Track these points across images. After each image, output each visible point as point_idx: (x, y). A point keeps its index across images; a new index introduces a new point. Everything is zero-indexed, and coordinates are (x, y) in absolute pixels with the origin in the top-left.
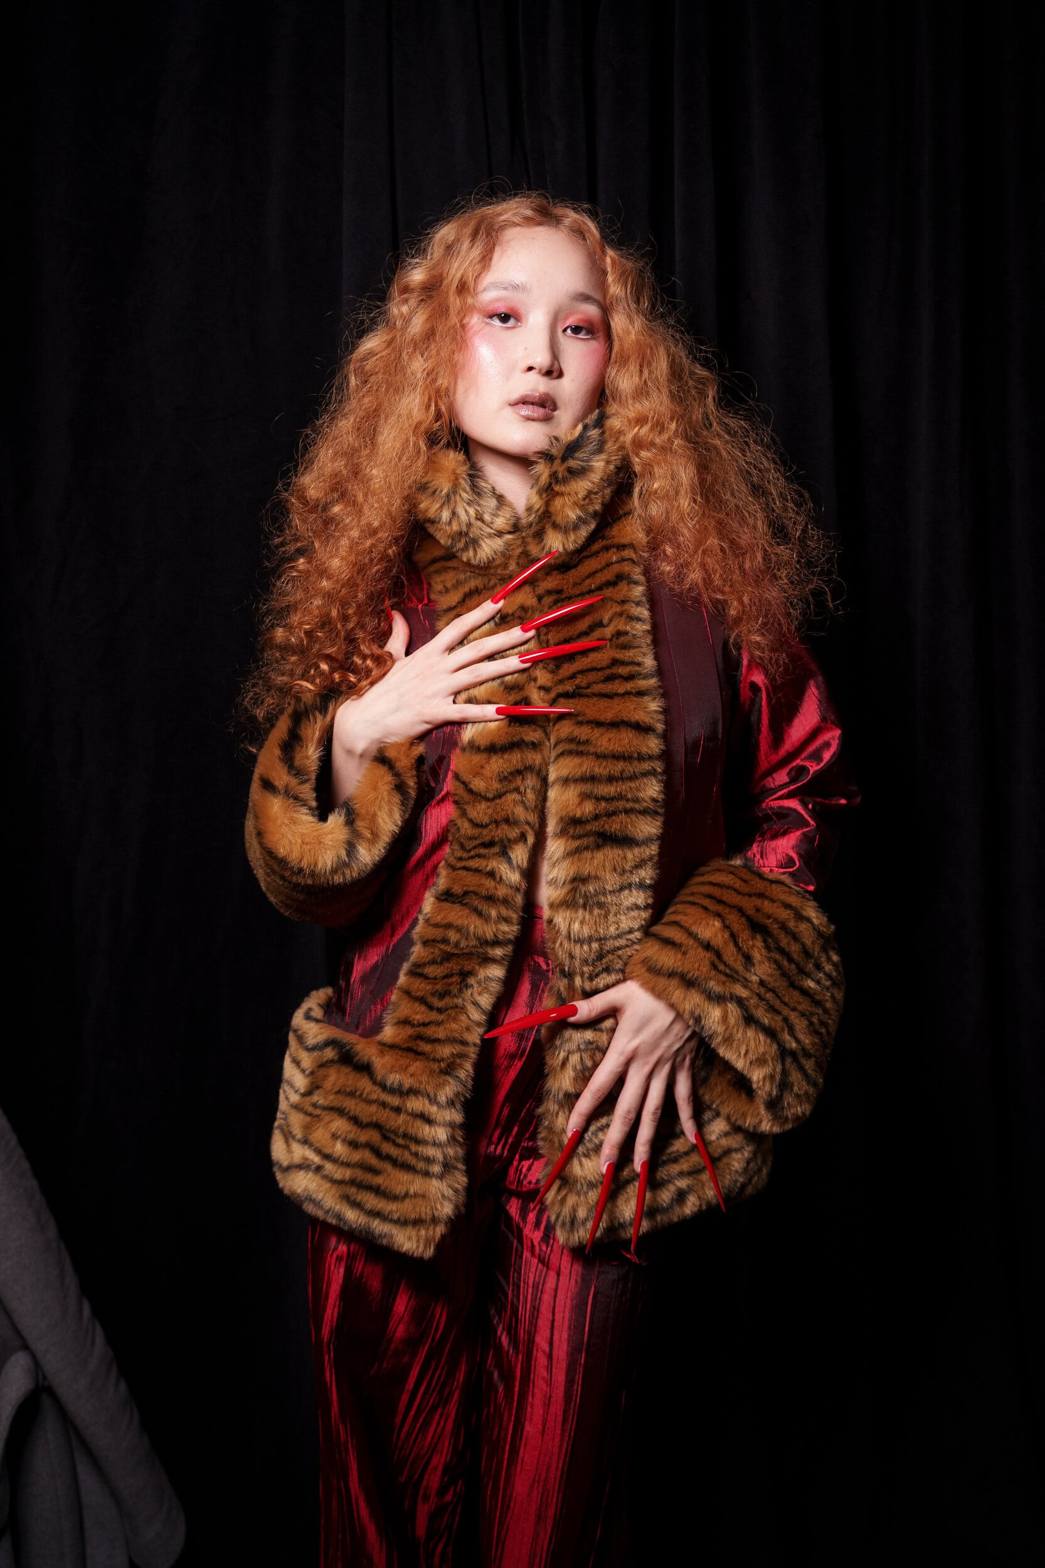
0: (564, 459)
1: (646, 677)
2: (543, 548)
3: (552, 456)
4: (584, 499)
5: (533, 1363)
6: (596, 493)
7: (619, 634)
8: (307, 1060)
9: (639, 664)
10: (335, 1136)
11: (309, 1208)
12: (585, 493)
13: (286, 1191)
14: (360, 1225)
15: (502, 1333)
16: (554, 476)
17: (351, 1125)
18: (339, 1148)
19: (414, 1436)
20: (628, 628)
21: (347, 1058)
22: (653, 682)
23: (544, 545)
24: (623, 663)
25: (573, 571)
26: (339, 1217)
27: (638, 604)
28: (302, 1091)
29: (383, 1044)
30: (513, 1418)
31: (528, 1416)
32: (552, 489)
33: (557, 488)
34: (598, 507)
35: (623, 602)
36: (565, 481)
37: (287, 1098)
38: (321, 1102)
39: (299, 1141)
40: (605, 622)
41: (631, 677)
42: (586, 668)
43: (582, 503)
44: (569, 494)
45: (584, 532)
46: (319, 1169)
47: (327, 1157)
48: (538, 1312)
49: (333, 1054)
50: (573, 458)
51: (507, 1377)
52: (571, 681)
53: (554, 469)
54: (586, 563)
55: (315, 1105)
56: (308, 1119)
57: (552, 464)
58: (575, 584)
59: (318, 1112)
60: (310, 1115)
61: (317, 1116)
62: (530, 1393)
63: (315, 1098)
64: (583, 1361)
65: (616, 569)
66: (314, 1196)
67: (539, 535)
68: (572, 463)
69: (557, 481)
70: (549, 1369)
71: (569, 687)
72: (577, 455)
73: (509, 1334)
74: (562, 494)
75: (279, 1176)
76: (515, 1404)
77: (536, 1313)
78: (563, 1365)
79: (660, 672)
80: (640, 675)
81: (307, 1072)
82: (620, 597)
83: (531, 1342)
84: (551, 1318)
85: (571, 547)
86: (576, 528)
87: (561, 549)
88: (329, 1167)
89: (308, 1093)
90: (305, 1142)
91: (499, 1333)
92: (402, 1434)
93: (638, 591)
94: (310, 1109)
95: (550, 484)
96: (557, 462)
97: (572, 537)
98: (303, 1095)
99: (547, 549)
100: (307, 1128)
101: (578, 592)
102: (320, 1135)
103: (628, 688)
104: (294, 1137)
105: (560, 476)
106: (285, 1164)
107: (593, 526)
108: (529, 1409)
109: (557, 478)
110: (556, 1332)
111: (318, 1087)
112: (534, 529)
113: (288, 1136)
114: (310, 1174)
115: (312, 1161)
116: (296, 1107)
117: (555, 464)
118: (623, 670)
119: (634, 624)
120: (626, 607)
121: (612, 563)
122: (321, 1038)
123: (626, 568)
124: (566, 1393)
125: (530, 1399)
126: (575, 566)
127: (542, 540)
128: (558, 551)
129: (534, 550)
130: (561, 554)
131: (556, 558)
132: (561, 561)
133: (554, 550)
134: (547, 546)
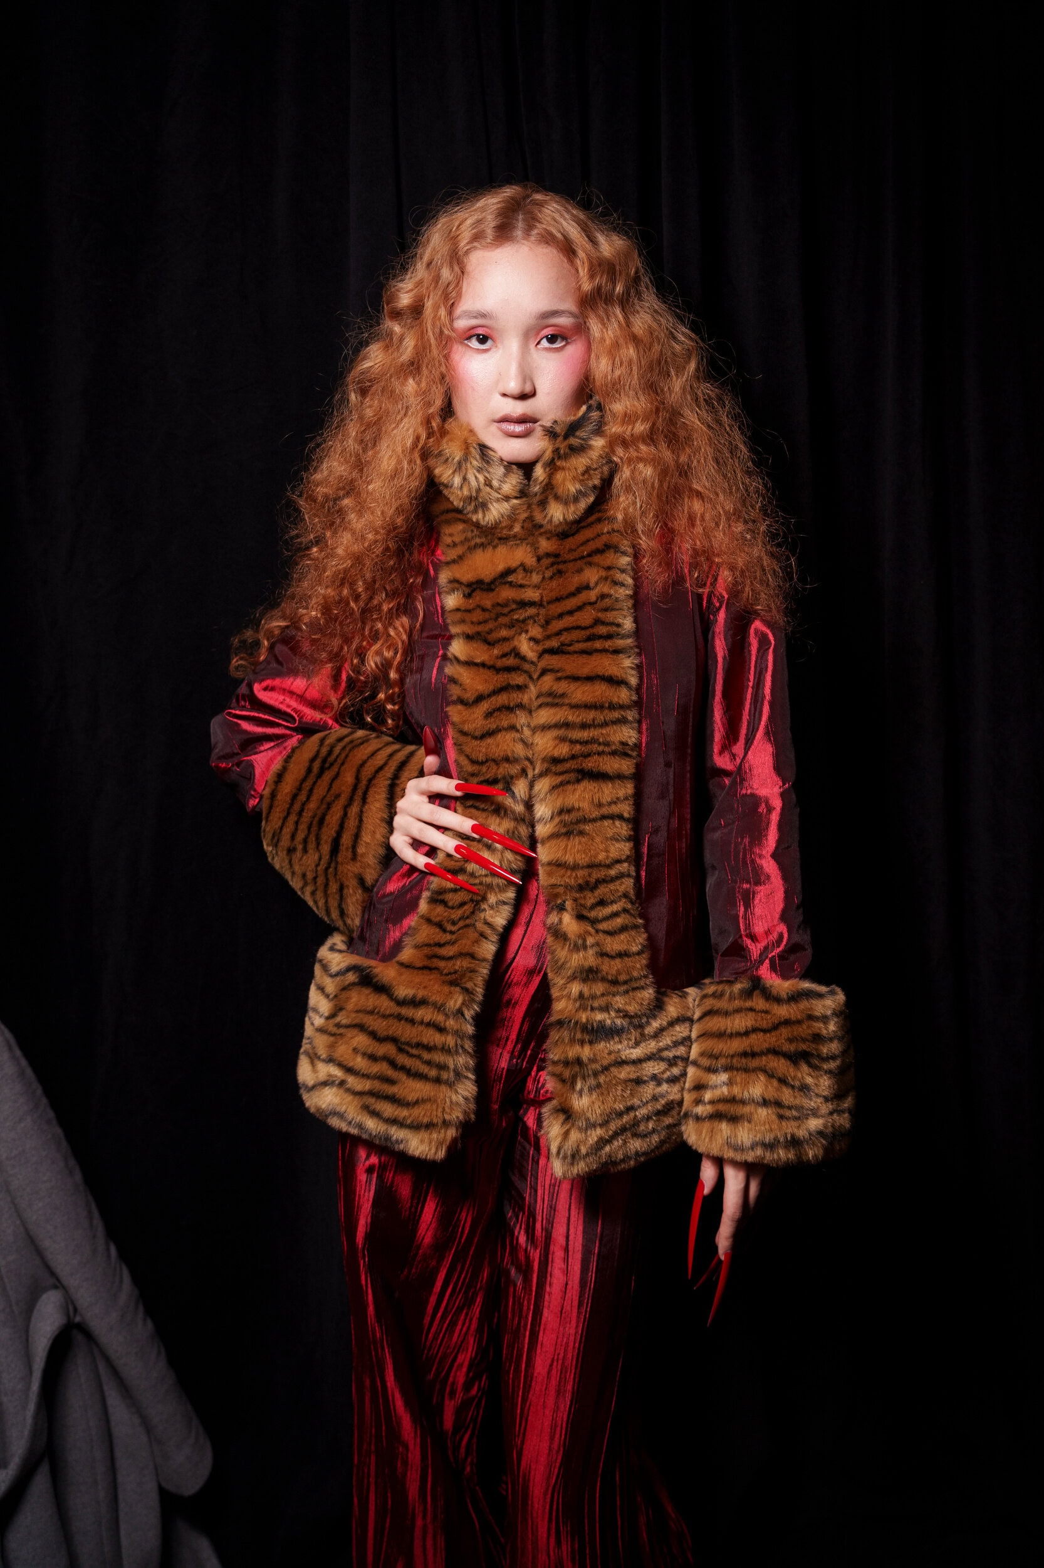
0: (566, 437)
1: (623, 637)
2: (545, 517)
3: (556, 433)
4: (583, 474)
5: (550, 1256)
6: (595, 469)
7: (603, 596)
8: (331, 986)
9: (618, 625)
10: (355, 1050)
11: (334, 1122)
12: (584, 468)
13: (312, 1110)
14: (379, 1133)
15: (519, 1233)
16: (556, 453)
17: (370, 1040)
18: (360, 1062)
19: (441, 1335)
20: (612, 592)
21: (367, 980)
22: (629, 641)
23: (547, 514)
24: (603, 623)
25: (571, 539)
26: (360, 1126)
27: (623, 571)
28: (326, 1014)
29: (401, 964)
30: (532, 1307)
31: (546, 1304)
32: (555, 464)
33: (559, 464)
34: (597, 482)
35: (609, 568)
36: (566, 457)
37: (312, 1024)
38: (344, 1022)
39: (324, 1061)
40: (592, 585)
41: (609, 637)
42: (571, 625)
43: (581, 478)
44: (569, 469)
45: (583, 505)
46: (342, 1083)
47: (349, 1070)
48: (555, 1210)
49: (354, 977)
50: (573, 435)
51: (526, 1271)
52: (557, 637)
53: (557, 445)
54: (582, 533)
55: (338, 1025)
56: (332, 1039)
57: (555, 443)
58: (571, 550)
59: (342, 1030)
60: (334, 1035)
61: (341, 1034)
62: (548, 1282)
63: (338, 1019)
64: (596, 1251)
65: (604, 538)
66: (338, 1109)
67: (543, 504)
68: (573, 441)
69: (559, 458)
70: (566, 1259)
71: (554, 643)
72: (578, 433)
73: (527, 1232)
74: (563, 469)
75: (305, 1096)
76: (534, 1294)
77: (553, 1212)
78: (579, 1256)
79: (637, 633)
80: (618, 635)
81: (331, 997)
82: (608, 563)
83: (548, 1238)
84: (567, 1215)
85: (571, 517)
86: (576, 500)
87: (561, 518)
88: (351, 1080)
89: (332, 1016)
90: (330, 1060)
91: (516, 1233)
92: (430, 1335)
93: (625, 560)
94: (334, 1030)
95: (553, 459)
96: (561, 438)
97: (572, 508)
98: (328, 1018)
99: (548, 518)
100: (332, 1046)
101: (572, 558)
102: (343, 1051)
103: (607, 646)
104: (319, 1058)
105: (562, 452)
106: (311, 1083)
107: (592, 499)
108: (547, 1296)
109: (559, 453)
110: (571, 1227)
111: (341, 1009)
112: (538, 498)
113: (314, 1058)
114: (334, 1089)
115: (336, 1076)
116: (321, 1030)
117: (557, 441)
118: (603, 630)
119: (617, 588)
120: (611, 572)
121: (602, 534)
122: (343, 965)
123: (616, 538)
124: (580, 1283)
125: (548, 1289)
126: (573, 535)
127: (545, 509)
128: (559, 520)
129: (538, 517)
130: (561, 523)
131: (557, 526)
132: (560, 529)
133: (555, 520)
134: (550, 515)
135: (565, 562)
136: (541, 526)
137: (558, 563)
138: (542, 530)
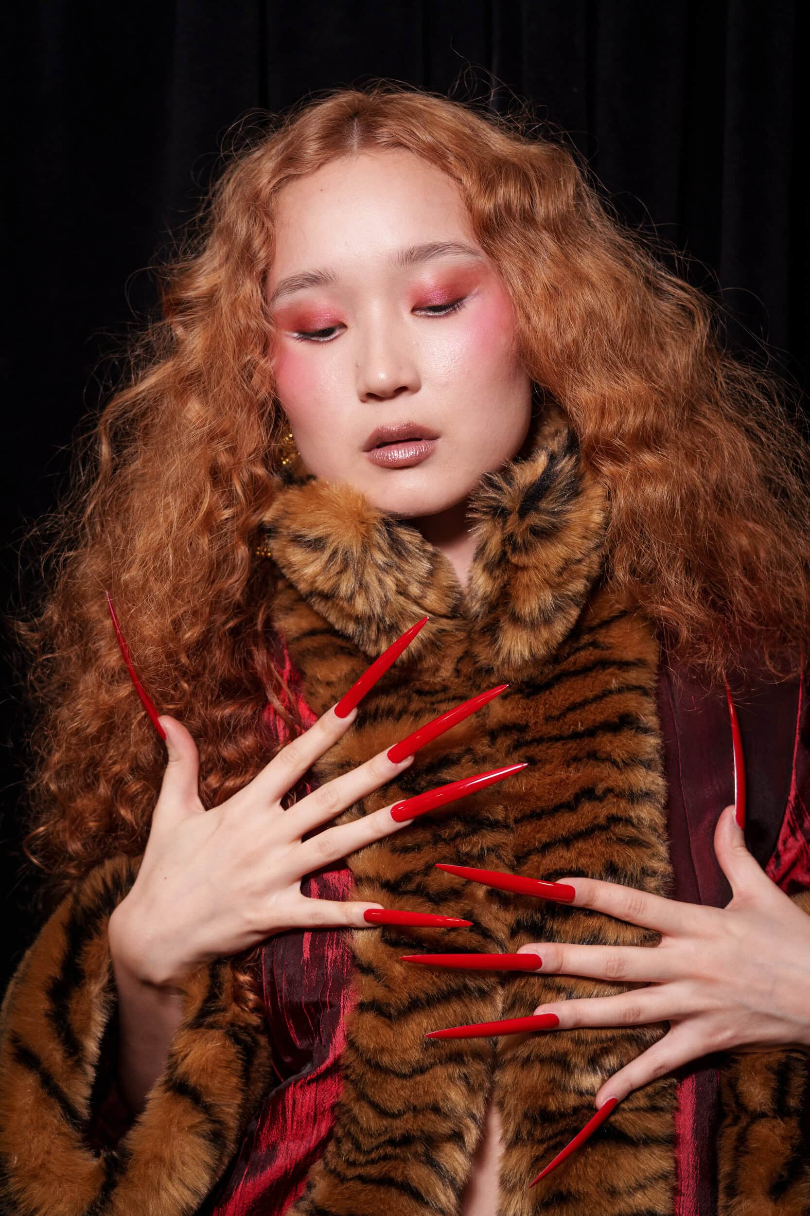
0: (523, 513)
2: (498, 653)
3: (499, 506)
4: (560, 574)
6: (579, 561)
12: (561, 563)
16: (509, 540)
23: (500, 648)
25: (545, 696)
27: (649, 767)
32: (508, 562)
33: (515, 560)
34: (580, 585)
35: (626, 764)
36: (527, 548)
43: (556, 581)
44: (536, 567)
45: (560, 627)
50: (537, 510)
53: (509, 528)
54: (566, 685)
57: (505, 523)
58: (549, 720)
65: (614, 702)
67: (491, 630)
68: (534, 519)
69: (515, 549)
72: (543, 505)
74: (524, 568)
82: (623, 751)
85: (542, 651)
86: (548, 622)
87: (526, 653)
93: (649, 745)
95: (504, 553)
96: (513, 517)
97: (543, 635)
101: (555, 732)
105: (519, 540)
107: (574, 615)
109: (515, 543)
112: (484, 620)
117: (510, 522)
121: (609, 692)
123: (631, 702)
126: (550, 687)
127: (496, 640)
128: (522, 657)
129: (483, 654)
130: (525, 662)
131: (519, 670)
132: (524, 676)
133: (516, 657)
134: (505, 651)
135: (539, 741)
136: (489, 671)
137: (528, 744)
138: (494, 679)
